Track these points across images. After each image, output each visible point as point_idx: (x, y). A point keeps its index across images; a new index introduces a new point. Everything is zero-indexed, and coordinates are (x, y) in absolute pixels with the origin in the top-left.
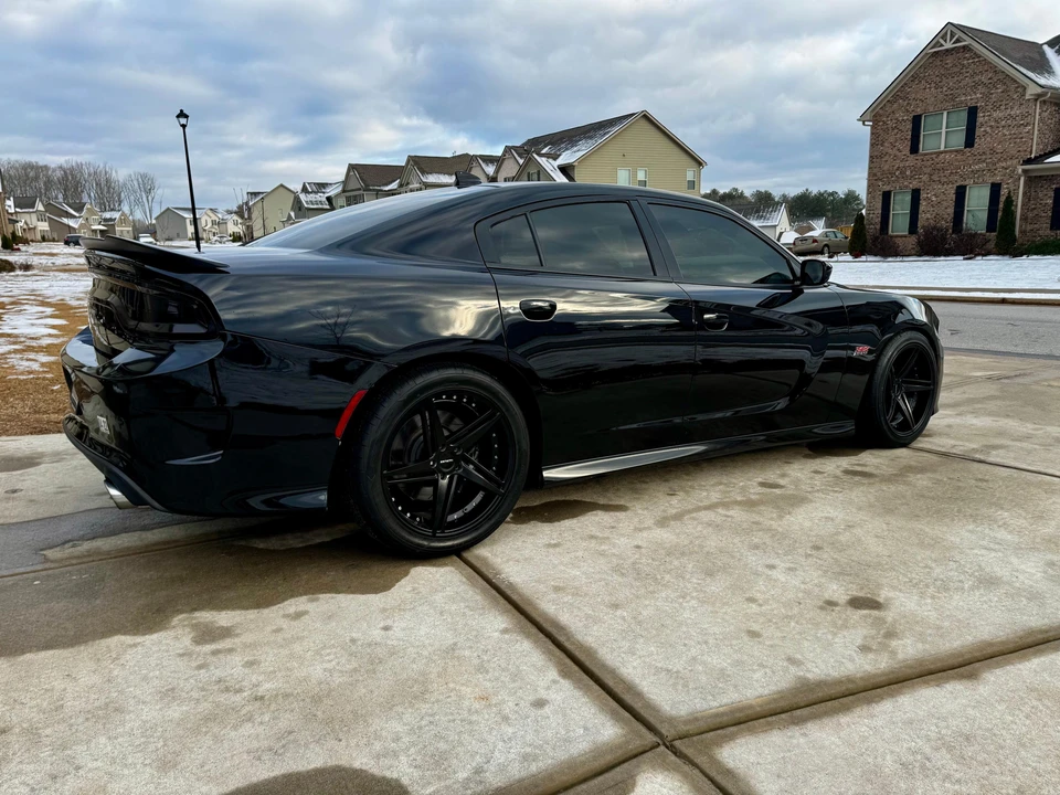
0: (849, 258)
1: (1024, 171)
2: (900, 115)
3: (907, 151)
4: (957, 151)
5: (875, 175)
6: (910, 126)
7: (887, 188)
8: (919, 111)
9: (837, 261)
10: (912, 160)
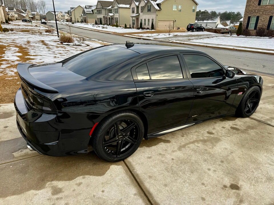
0: (236, 36)
3: (257, 5)
4: (272, 5)
5: (247, 11)
7: (249, 15)
9: (233, 37)
10: (258, 7)
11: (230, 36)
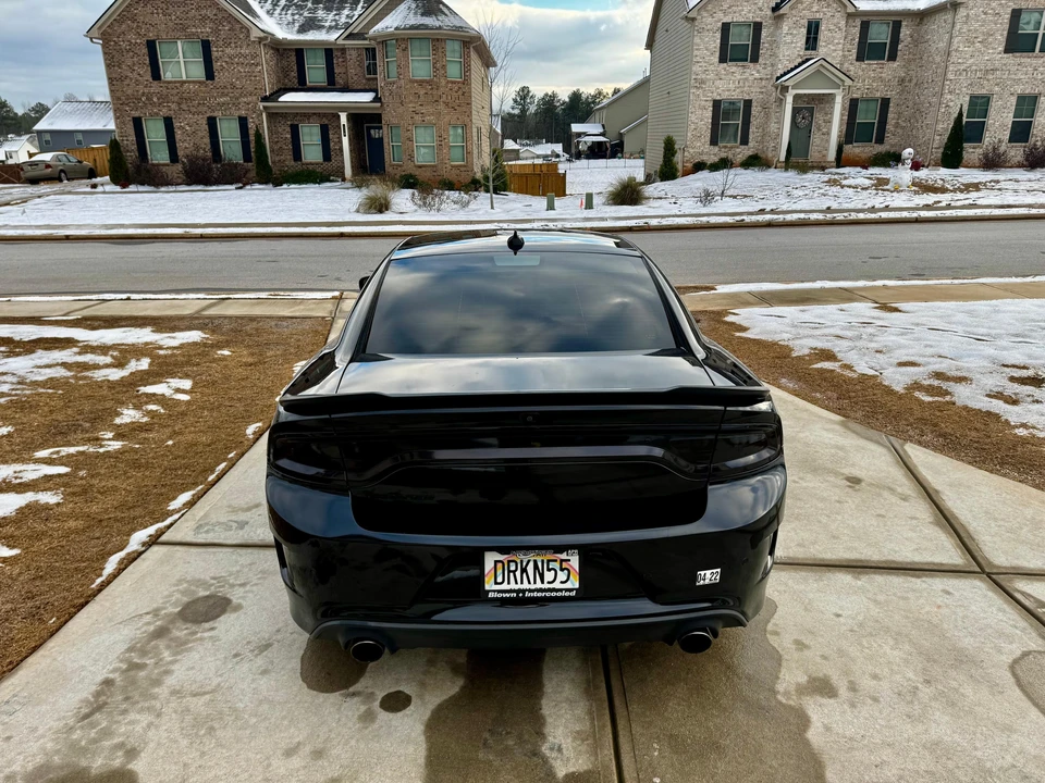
0: (115, 188)
1: (264, 107)
2: (132, 37)
3: (148, 76)
4: (200, 82)
5: (119, 99)
6: (145, 51)
7: (135, 114)
8: (151, 36)
9: (104, 193)
10: (155, 87)
11: (89, 189)
